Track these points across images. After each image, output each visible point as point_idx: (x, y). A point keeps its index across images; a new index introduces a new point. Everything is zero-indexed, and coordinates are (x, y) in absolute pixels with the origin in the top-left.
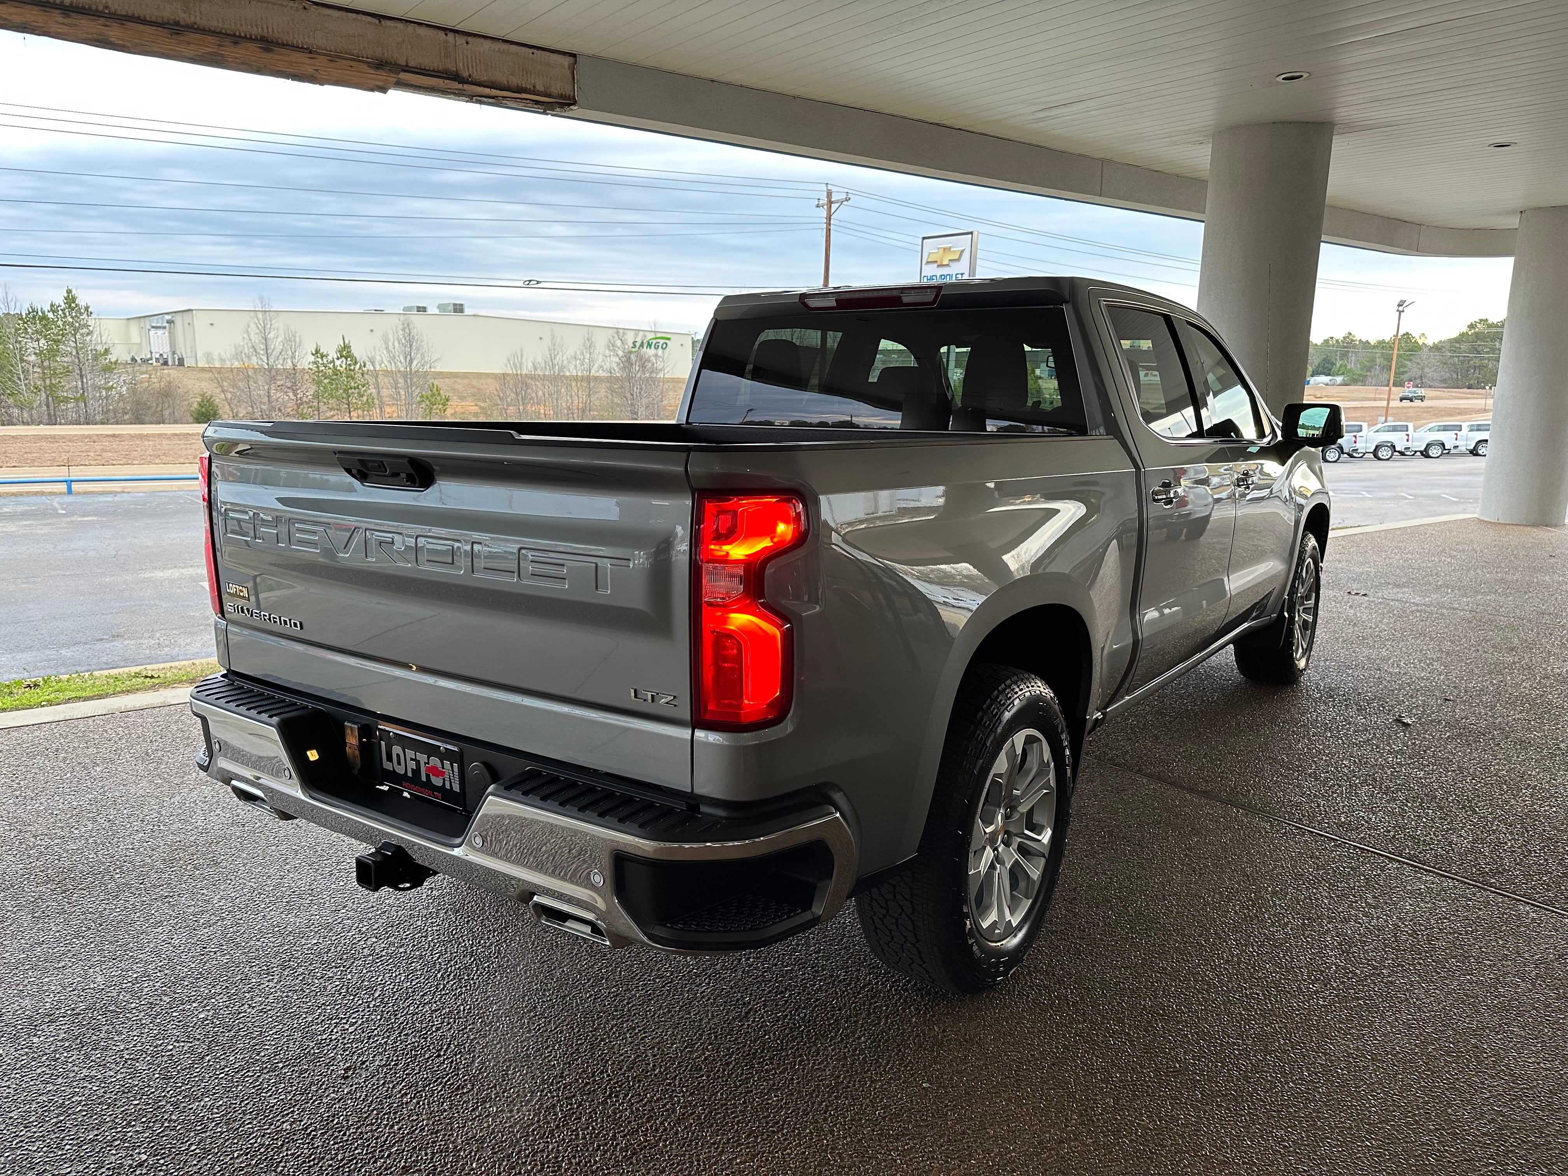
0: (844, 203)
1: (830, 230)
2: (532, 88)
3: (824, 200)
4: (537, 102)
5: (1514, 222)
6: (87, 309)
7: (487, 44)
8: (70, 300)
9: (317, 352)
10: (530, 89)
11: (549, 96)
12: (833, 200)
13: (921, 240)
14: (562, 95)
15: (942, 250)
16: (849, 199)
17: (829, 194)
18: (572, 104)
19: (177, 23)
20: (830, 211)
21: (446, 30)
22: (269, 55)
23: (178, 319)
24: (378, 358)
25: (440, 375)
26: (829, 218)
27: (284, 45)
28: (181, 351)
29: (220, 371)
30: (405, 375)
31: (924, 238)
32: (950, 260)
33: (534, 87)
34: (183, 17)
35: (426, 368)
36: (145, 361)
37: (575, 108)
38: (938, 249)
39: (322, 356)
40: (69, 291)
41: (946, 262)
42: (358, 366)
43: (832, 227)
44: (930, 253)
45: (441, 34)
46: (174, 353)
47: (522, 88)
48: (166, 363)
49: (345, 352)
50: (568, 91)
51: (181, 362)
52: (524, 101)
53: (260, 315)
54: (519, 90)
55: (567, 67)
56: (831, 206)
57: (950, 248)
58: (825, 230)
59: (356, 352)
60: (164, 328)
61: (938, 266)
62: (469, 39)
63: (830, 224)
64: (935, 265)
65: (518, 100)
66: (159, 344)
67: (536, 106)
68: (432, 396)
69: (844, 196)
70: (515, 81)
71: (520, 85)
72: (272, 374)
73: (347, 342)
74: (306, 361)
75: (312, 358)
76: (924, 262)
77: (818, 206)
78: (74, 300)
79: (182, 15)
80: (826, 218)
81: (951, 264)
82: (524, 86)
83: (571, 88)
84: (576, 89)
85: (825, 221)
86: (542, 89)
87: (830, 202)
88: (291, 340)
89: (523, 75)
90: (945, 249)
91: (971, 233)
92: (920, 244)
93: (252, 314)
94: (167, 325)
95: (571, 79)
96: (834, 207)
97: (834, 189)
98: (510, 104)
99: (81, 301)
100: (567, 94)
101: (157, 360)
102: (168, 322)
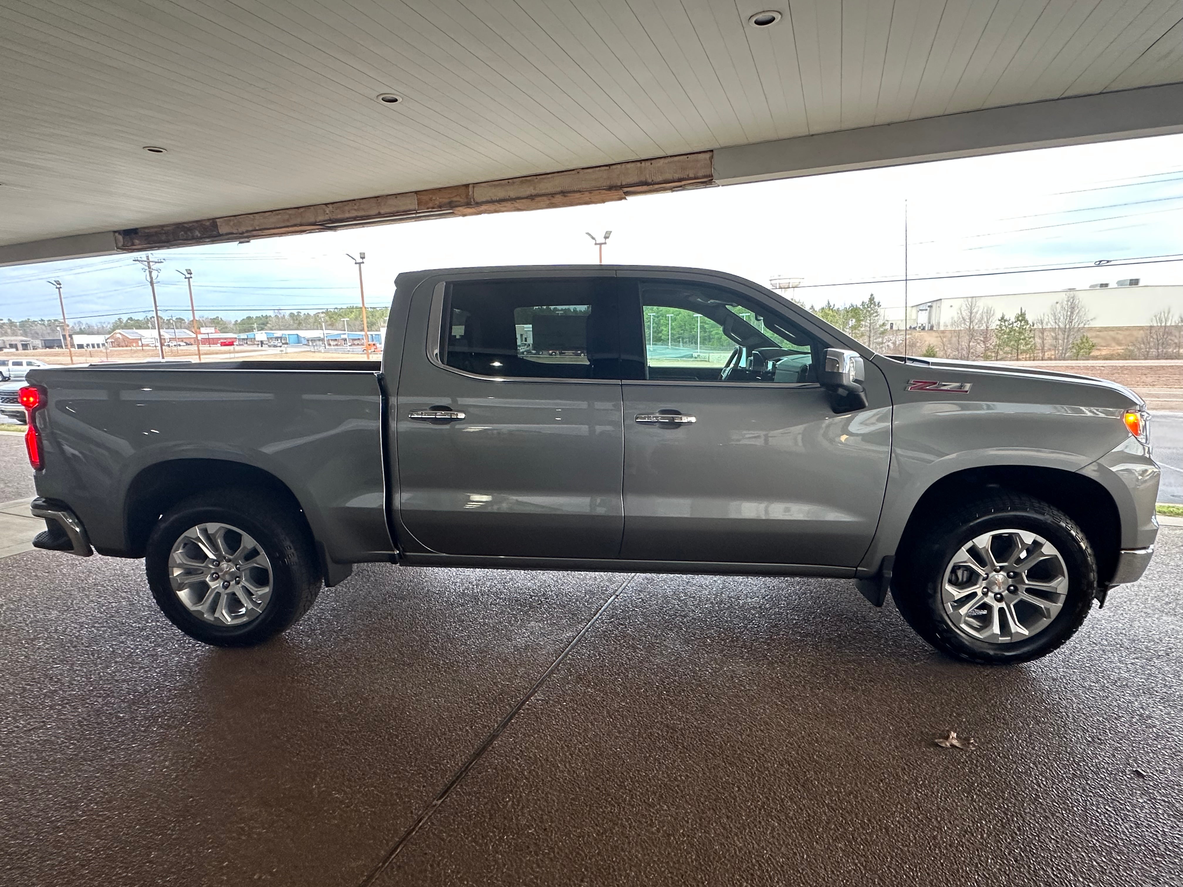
6: (879, 303)
7: (662, 161)
8: (872, 299)
9: (1003, 318)
10: (686, 178)
11: (697, 178)
14: (705, 176)
18: (712, 179)
19: (531, 196)
21: (641, 161)
22: (567, 198)
23: (934, 305)
24: (1046, 320)
25: (1090, 329)
27: (570, 192)
28: (934, 322)
29: (943, 332)
30: (1064, 331)
34: (534, 192)
35: (1081, 325)
36: (915, 328)
39: (1005, 321)
40: (872, 295)
42: (1028, 326)
45: (638, 164)
46: (929, 323)
48: (924, 329)
49: (1021, 317)
50: (711, 172)
51: (932, 328)
53: (970, 300)
54: (680, 180)
55: (707, 159)
59: (1030, 318)
60: (926, 310)
62: (653, 161)
66: (923, 318)
68: (1081, 344)
70: (677, 176)
71: (680, 177)
72: (971, 333)
73: (1023, 311)
74: (994, 324)
75: (999, 323)
78: (874, 298)
79: (533, 191)
82: (682, 177)
84: (714, 171)
86: (693, 176)
88: (989, 313)
89: (682, 171)
93: (965, 299)
94: (929, 309)
95: (710, 165)
99: (876, 300)
100: (708, 174)
101: (920, 327)
102: (929, 306)
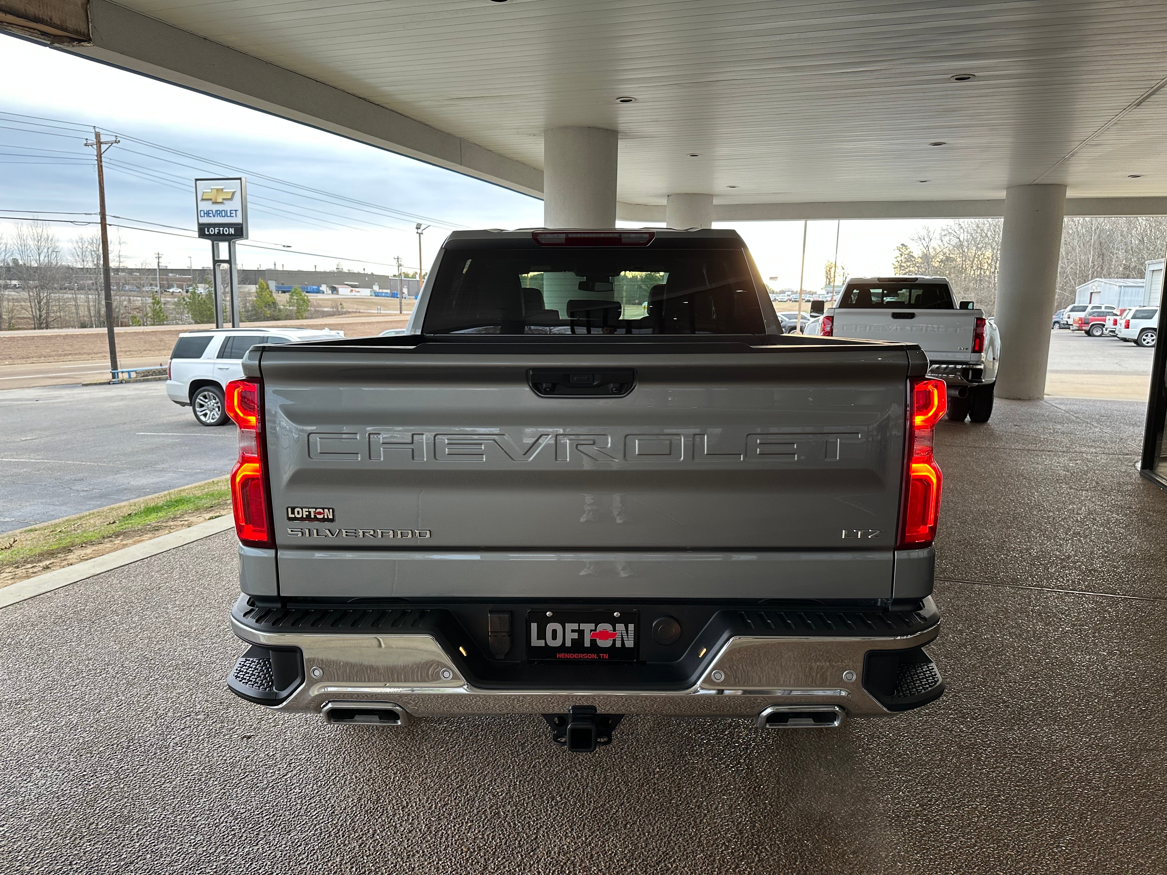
0: (114, 144)
1: (101, 166)
2: (49, 20)
3: (92, 139)
4: (44, 34)
5: (664, 202)
10: (47, 21)
11: (66, 30)
12: (102, 141)
13: (194, 182)
14: (77, 31)
15: (215, 191)
16: (119, 141)
17: (98, 135)
18: (84, 41)
20: (100, 151)
26: (99, 156)
31: (197, 180)
32: (224, 199)
33: (51, 19)
37: (88, 45)
38: (212, 189)
41: (220, 200)
43: (103, 164)
44: (204, 192)
47: (39, 18)
50: (82, 28)
52: (32, 31)
54: (36, 20)
55: (80, 5)
56: (100, 146)
57: (222, 189)
58: (97, 166)
61: (213, 203)
63: (101, 162)
64: (211, 202)
65: (26, 29)
67: (42, 37)
69: (114, 139)
70: (31, 10)
71: (37, 15)
76: (199, 199)
77: (86, 145)
80: (97, 156)
81: (225, 202)
82: (41, 16)
83: (85, 26)
84: (90, 28)
85: (96, 158)
86: (59, 23)
87: (99, 143)
89: (39, 6)
90: (218, 190)
91: (240, 179)
92: (194, 186)
95: (84, 18)
96: (104, 147)
97: (101, 132)
98: (15, 31)
100: (82, 31)
